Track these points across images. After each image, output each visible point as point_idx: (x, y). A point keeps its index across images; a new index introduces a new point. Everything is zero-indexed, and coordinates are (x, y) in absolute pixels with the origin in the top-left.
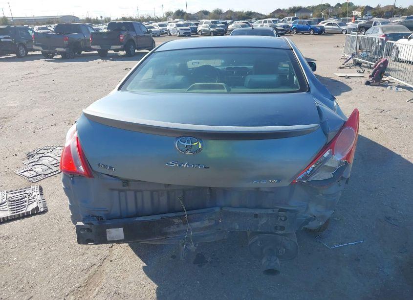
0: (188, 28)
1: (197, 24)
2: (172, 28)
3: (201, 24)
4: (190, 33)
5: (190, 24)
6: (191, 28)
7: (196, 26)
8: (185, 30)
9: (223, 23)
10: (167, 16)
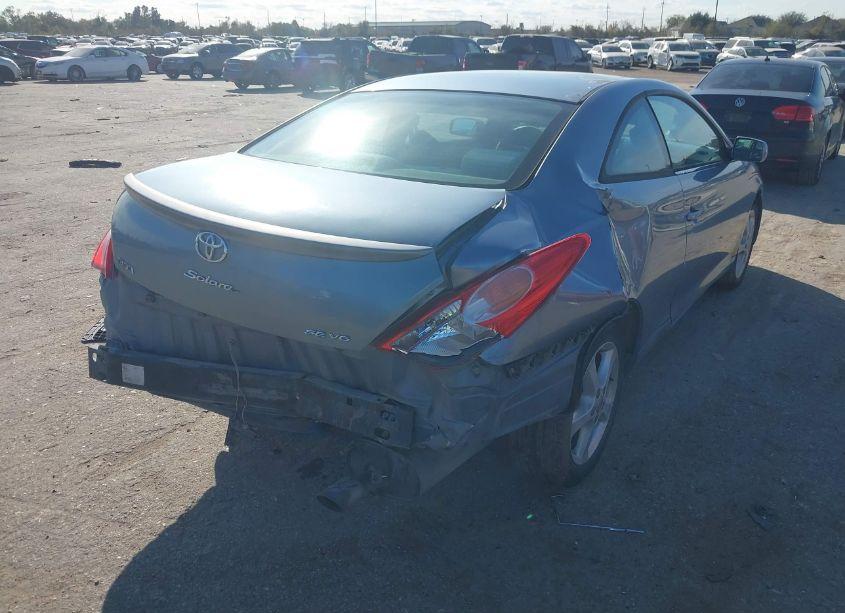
0: (696, 53)
1: (720, 46)
2: (660, 51)
3: (731, 45)
4: (698, 64)
5: (704, 45)
6: (702, 54)
7: (715, 50)
8: (686, 57)
9: (783, 46)
10: (669, 27)
